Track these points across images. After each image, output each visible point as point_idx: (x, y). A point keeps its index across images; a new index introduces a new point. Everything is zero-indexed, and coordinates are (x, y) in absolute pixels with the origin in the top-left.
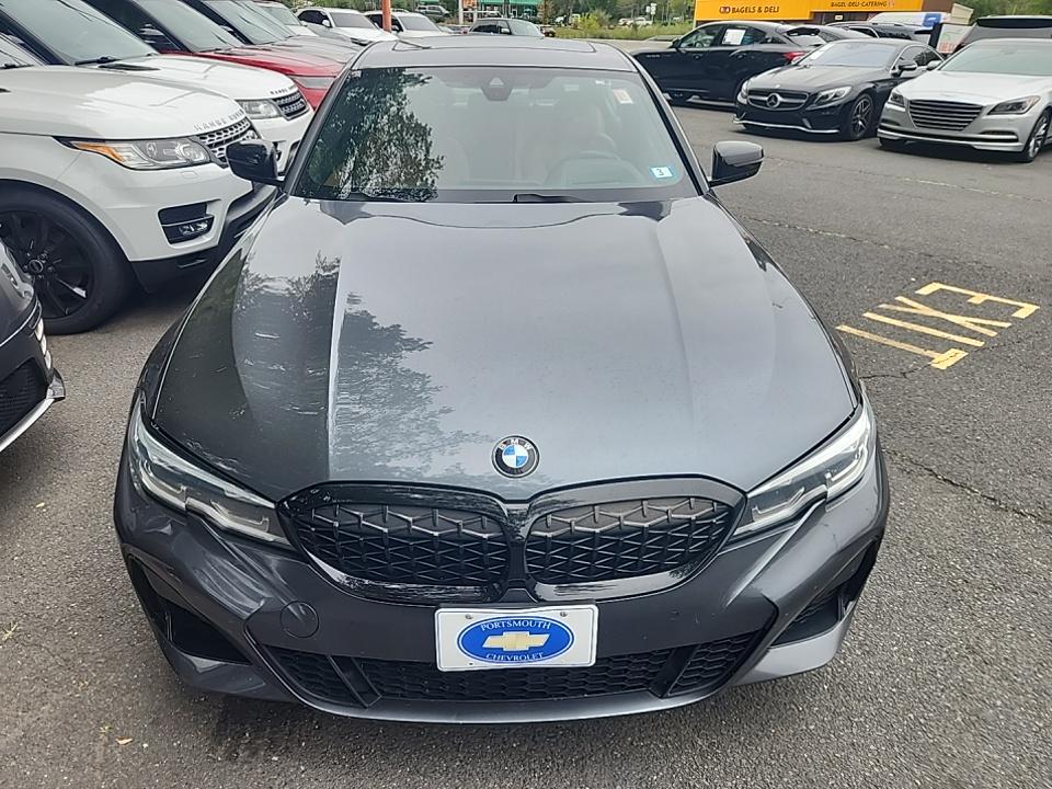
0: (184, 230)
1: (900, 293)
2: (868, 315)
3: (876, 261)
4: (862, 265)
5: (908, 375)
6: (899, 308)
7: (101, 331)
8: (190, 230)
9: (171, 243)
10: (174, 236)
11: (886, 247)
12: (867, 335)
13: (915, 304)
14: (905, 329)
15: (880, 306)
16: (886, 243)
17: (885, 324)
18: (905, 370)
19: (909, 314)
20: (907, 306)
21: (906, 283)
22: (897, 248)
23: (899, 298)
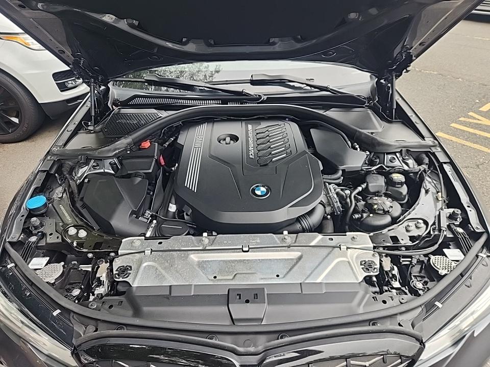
0: (69, 84)
1: (471, 110)
2: (453, 125)
3: (455, 89)
4: (448, 92)
5: (480, 167)
6: (471, 121)
7: (30, 141)
8: (72, 83)
9: (61, 91)
10: (63, 88)
11: (460, 80)
12: (454, 139)
13: (480, 117)
14: (475, 134)
15: (460, 119)
16: (460, 78)
17: (464, 131)
18: (478, 163)
19: (477, 124)
20: (475, 118)
21: (473, 103)
22: (467, 80)
23: (471, 114)
